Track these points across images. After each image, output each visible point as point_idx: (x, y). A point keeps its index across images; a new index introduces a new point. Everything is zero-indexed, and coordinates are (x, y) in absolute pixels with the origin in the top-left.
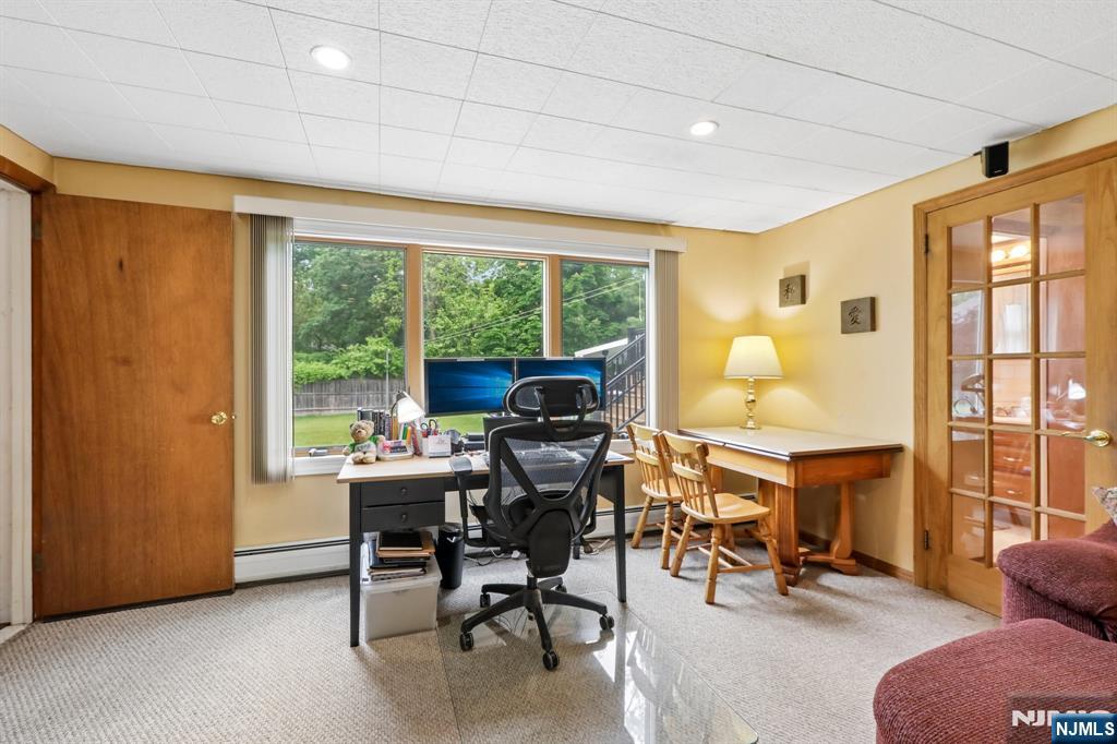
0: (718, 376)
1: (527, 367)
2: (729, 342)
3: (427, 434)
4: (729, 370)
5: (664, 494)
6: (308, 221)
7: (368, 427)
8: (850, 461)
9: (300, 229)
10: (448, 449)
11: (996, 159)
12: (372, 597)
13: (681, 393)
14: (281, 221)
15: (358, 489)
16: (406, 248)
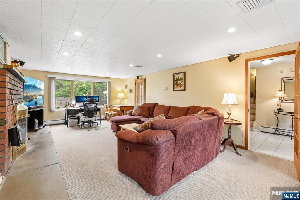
0: (117, 98)
1: (89, 97)
2: (118, 93)
3: (75, 105)
4: (118, 97)
5: (111, 113)
6: (57, 77)
7: (67, 104)
8: (127, 107)
9: (56, 78)
10: (78, 107)
11: (138, 77)
12: (70, 122)
13: (111, 100)
14: (54, 78)
15: (68, 110)
16: (71, 81)
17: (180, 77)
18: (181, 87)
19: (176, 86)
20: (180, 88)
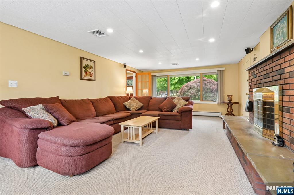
17: (89, 65)
18: (91, 76)
19: (84, 74)
20: (90, 78)
